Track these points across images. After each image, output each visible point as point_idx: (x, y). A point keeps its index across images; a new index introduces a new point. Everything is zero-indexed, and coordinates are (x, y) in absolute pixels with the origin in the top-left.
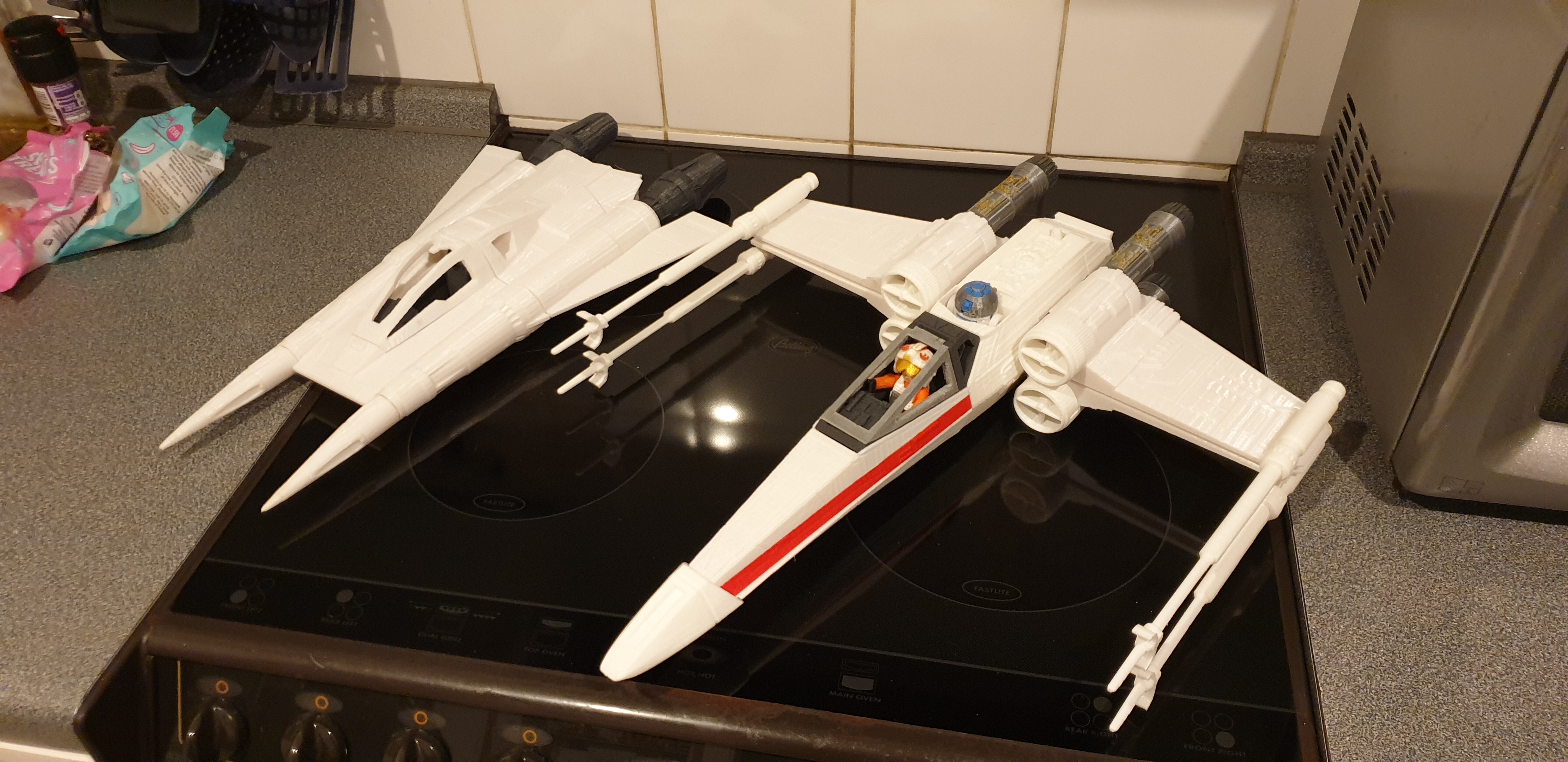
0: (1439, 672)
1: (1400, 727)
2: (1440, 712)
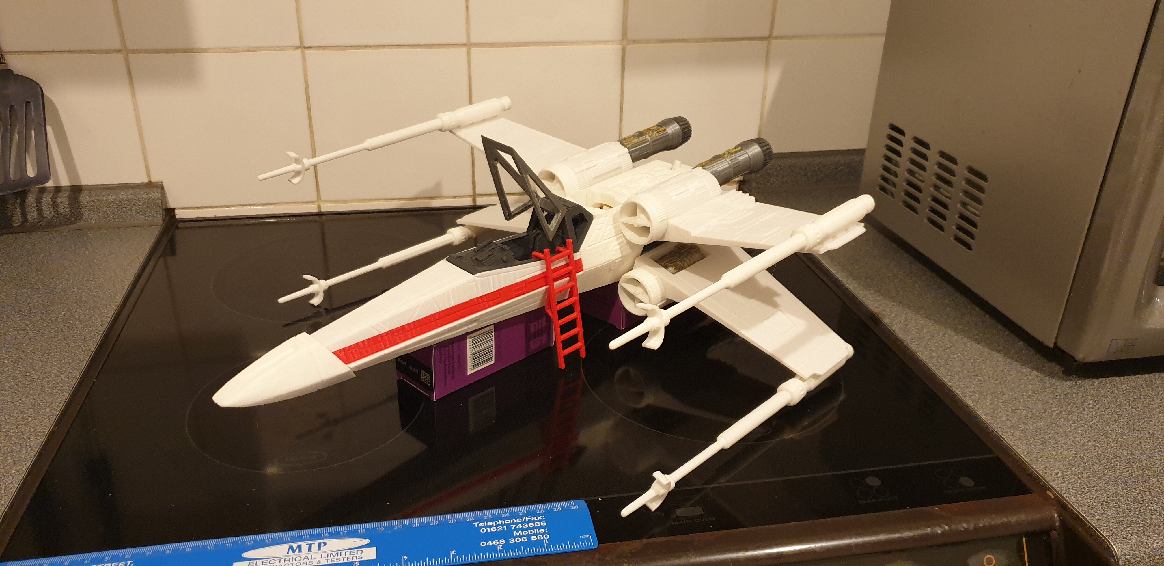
0: (1061, 412)
1: (1064, 446)
2: (1079, 433)
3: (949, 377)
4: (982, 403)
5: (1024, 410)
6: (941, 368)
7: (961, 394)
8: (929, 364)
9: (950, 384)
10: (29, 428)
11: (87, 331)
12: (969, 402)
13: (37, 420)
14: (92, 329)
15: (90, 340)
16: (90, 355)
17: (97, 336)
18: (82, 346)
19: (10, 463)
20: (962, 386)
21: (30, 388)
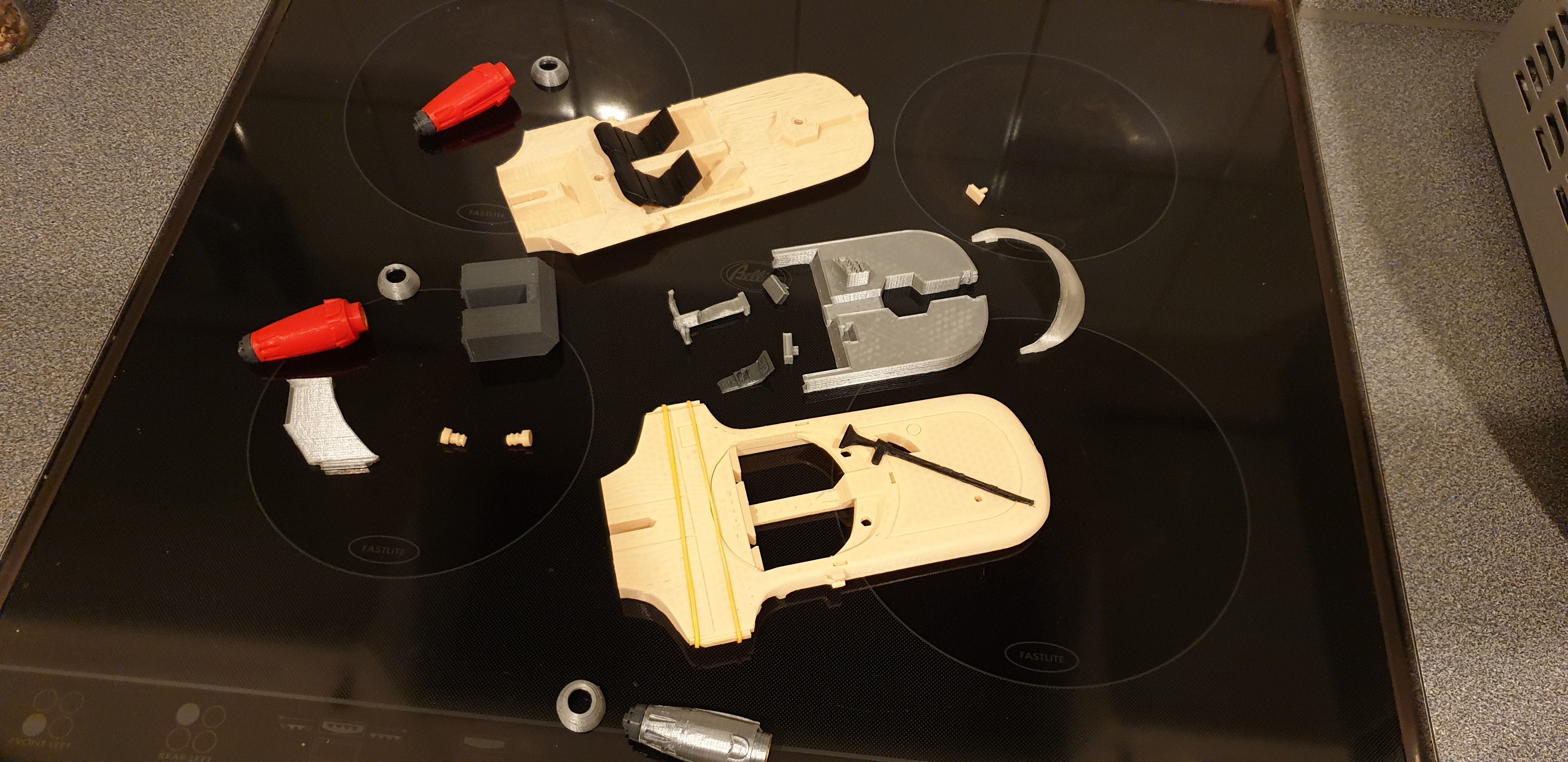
3: (1424, 614)
4: (1449, 692)
5: (1516, 728)
6: (1422, 587)
7: (1425, 662)
8: (1405, 573)
9: (1417, 631)
10: (50, 392)
11: (154, 186)
12: (1429, 687)
13: (62, 379)
14: (161, 183)
15: (155, 209)
16: (149, 245)
17: (165, 201)
18: (142, 221)
19: (17, 463)
20: (1437, 642)
21: (62, 305)
